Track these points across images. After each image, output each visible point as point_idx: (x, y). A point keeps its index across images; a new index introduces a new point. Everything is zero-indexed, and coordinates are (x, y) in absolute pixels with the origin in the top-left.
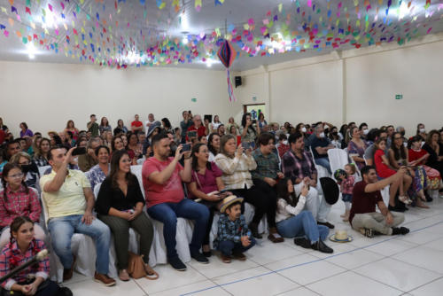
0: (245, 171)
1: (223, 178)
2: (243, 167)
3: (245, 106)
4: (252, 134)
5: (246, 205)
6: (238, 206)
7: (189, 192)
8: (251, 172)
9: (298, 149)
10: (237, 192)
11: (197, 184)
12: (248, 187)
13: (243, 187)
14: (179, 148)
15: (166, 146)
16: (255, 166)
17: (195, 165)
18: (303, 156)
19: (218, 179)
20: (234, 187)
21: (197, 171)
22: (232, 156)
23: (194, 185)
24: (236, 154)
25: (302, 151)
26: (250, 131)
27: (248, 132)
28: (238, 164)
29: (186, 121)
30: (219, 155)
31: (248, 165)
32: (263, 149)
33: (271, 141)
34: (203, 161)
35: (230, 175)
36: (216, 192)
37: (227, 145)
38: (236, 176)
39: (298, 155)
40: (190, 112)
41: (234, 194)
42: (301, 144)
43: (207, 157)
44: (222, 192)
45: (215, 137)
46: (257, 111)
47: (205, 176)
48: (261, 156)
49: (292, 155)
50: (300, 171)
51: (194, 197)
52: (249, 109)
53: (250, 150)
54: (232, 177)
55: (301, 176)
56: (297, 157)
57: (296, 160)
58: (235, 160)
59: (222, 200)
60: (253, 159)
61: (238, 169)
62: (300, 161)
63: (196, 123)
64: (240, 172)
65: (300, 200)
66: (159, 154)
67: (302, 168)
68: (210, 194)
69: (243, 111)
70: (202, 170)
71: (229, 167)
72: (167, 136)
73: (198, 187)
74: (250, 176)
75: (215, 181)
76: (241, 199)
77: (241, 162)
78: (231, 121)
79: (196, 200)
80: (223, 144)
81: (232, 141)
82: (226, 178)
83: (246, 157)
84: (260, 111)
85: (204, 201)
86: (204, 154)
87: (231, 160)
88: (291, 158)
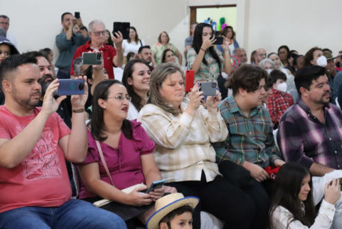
0: (202, 144)
1: (156, 157)
2: (198, 136)
3: (193, 9)
4: (214, 68)
5: (204, 216)
6: (187, 216)
7: (83, 183)
8: (216, 146)
9: (316, 102)
10: (185, 187)
11: (101, 167)
12: (209, 179)
13: (198, 178)
14: (52, 87)
15: (30, 81)
16: (223, 135)
17: (97, 127)
18: (327, 115)
19: (146, 158)
20: (179, 177)
21: (102, 140)
22: (175, 111)
23: (93, 171)
24: (184, 106)
25: (324, 106)
26: (210, 59)
27: (204, 61)
28: (190, 128)
29: (69, 35)
30: (149, 109)
31: (210, 130)
32: (244, 98)
33: (262, 82)
34: (115, 118)
35: (171, 150)
36: (141, 186)
37: (166, 87)
38: (183, 155)
39: (318, 114)
40: (77, 15)
41: (179, 191)
42: (321, 91)
43: (126, 109)
44: (155, 186)
45: (139, 67)
46: (217, 20)
47: (118, 151)
48: (237, 113)
49: (303, 114)
50: (321, 150)
51: (93, 197)
52: (202, 16)
53: (215, 99)
54: (174, 156)
55: (322, 160)
56: (312, 118)
57: (311, 124)
58: (184, 119)
59: (153, 204)
60: (220, 118)
61: (189, 138)
62: (319, 126)
63: (93, 38)
64: (192, 144)
65: (322, 211)
66: (15, 99)
67: (326, 143)
68: (128, 191)
69: (187, 19)
70: (114, 138)
71: (170, 134)
72: (35, 62)
73: (103, 174)
74: (212, 154)
75: (140, 163)
76: (194, 202)
77: (195, 125)
78: (164, 39)
79: (98, 203)
80: (157, 83)
81: (176, 77)
82: (163, 158)
83: (205, 113)
84: (223, 21)
85: (115, 206)
86: (118, 103)
87: (174, 119)
88: (302, 119)
